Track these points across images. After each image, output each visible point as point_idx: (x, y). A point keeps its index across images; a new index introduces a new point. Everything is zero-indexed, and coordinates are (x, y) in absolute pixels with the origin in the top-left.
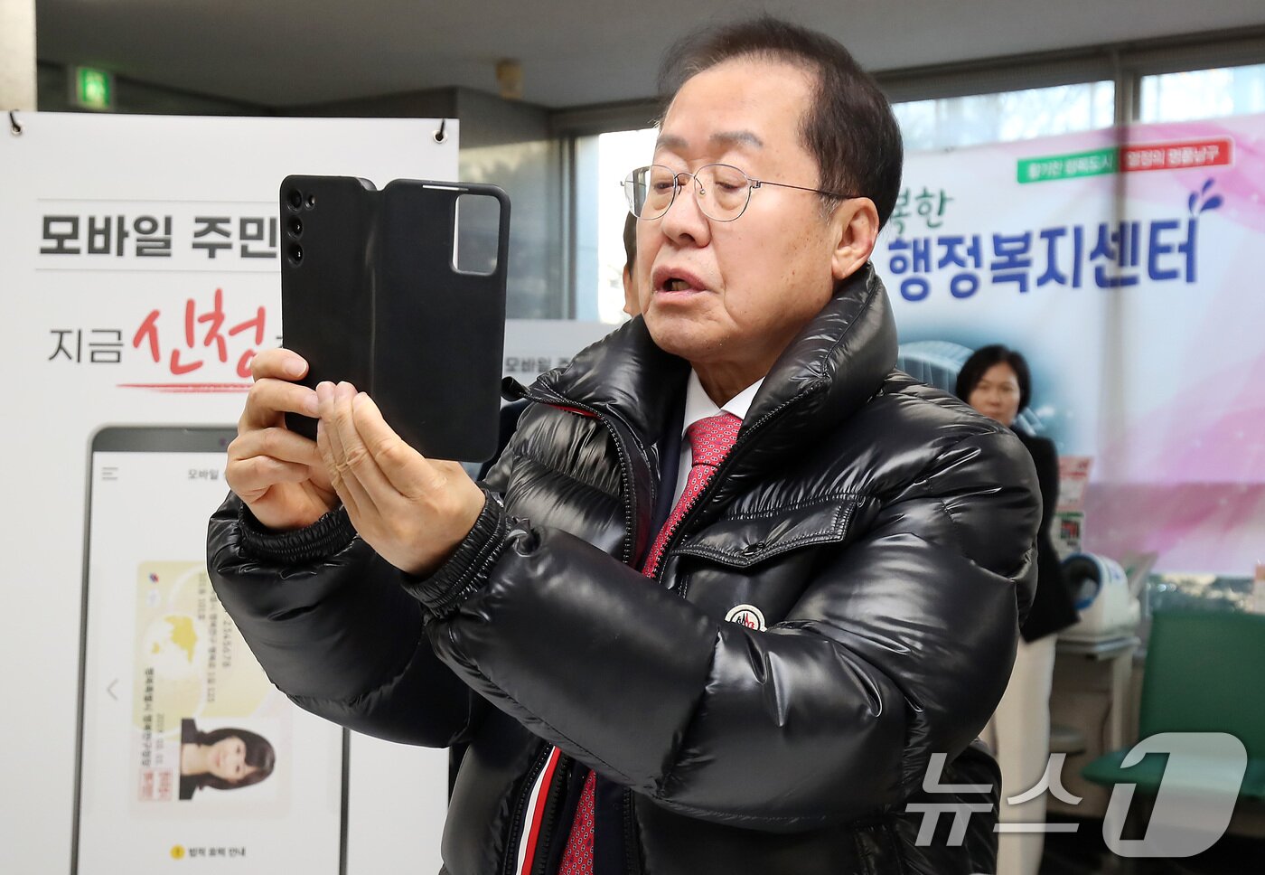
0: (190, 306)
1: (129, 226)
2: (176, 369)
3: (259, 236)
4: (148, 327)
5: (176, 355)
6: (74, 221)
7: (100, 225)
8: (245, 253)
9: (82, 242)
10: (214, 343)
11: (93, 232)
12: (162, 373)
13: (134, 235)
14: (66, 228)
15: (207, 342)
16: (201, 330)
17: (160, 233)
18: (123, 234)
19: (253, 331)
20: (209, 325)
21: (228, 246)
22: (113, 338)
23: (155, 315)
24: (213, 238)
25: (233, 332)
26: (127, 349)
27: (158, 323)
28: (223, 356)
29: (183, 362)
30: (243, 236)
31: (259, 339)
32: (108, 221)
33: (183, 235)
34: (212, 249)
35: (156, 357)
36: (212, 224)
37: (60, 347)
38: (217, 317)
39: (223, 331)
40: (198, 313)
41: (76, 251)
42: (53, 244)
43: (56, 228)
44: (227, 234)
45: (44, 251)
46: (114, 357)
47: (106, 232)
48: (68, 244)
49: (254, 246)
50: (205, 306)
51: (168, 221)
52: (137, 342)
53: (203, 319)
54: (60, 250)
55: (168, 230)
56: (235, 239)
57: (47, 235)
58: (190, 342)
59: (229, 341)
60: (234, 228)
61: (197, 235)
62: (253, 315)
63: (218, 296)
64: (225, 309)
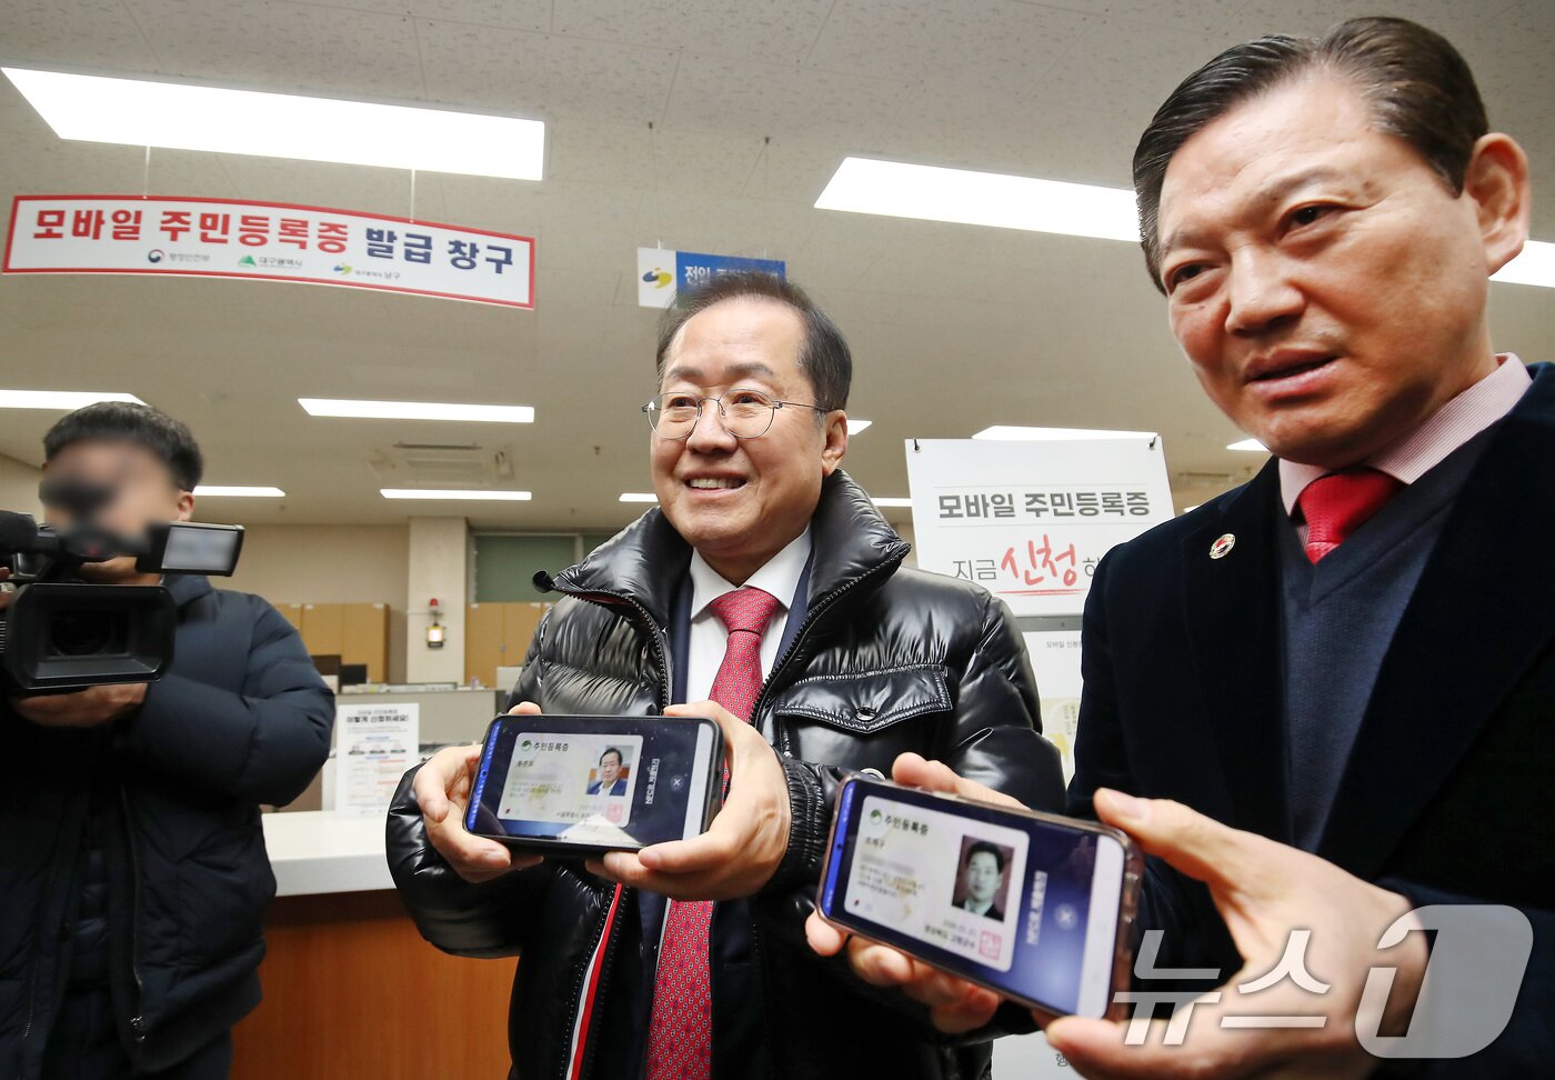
0: (1031, 544)
1: (988, 500)
2: (1029, 582)
3: (1062, 504)
4: (1009, 558)
5: (1027, 573)
6: (957, 498)
7: (972, 500)
8: (1056, 514)
9: (963, 510)
10: (1048, 565)
11: (968, 505)
12: (1021, 584)
13: (992, 505)
14: (953, 503)
15: (1044, 565)
16: (1040, 559)
17: (1007, 504)
18: (986, 505)
19: (1069, 557)
20: (1043, 555)
21: (1046, 510)
22: (989, 565)
23: (1011, 550)
24: (1037, 505)
25: (1058, 559)
26: (999, 571)
27: (1014, 555)
28: (1054, 574)
29: (1032, 577)
30: (1054, 504)
31: (1073, 563)
32: (976, 497)
33: (1020, 504)
34: (1038, 512)
35: (1016, 575)
36: (1035, 498)
37: (960, 571)
38: (1047, 550)
39: (1052, 558)
40: (1035, 550)
41: (961, 515)
42: (947, 512)
43: (947, 503)
44: (1044, 503)
45: (942, 516)
46: (992, 576)
47: (976, 504)
48: (956, 511)
49: (1061, 509)
50: (1039, 545)
51: (1010, 496)
52: (1003, 567)
53: (1039, 552)
54: (951, 515)
55: (1011, 502)
56: (1049, 505)
57: (942, 507)
58: (1034, 566)
59: (1056, 563)
60: (1047, 499)
61: (1028, 504)
62: (1068, 549)
63: (1045, 538)
64: (1050, 546)
